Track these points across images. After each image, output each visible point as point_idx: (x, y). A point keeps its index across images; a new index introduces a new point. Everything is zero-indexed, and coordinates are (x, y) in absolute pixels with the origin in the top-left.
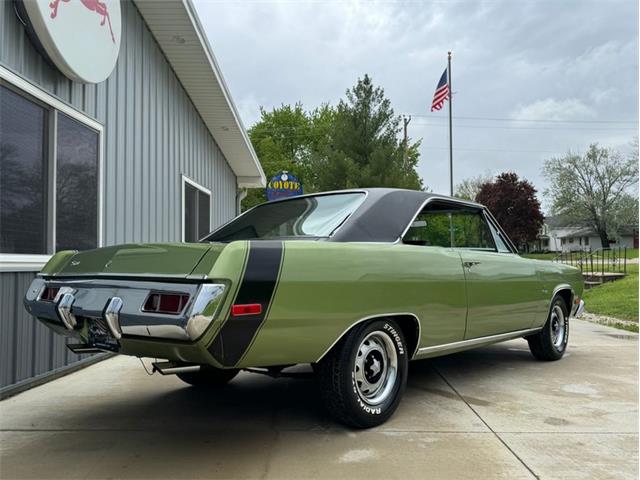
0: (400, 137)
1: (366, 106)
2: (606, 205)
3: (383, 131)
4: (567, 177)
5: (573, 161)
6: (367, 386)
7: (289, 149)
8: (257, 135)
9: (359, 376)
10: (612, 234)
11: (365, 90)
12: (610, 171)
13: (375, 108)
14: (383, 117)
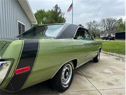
0: (63, 16)
1: (57, 10)
2: (95, 31)
3: (60, 15)
4: (90, 25)
5: (91, 23)
6: (64, 79)
7: (42, 18)
8: (36, 15)
9: (63, 78)
10: (96, 35)
11: (56, 7)
12: (96, 25)
13: (58, 11)
14: (60, 12)
